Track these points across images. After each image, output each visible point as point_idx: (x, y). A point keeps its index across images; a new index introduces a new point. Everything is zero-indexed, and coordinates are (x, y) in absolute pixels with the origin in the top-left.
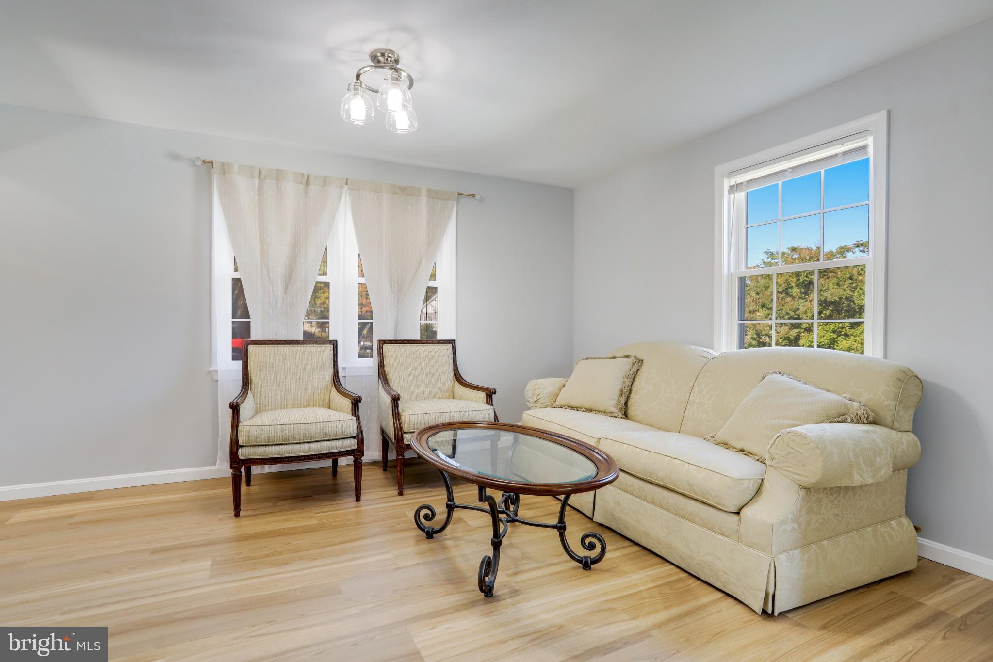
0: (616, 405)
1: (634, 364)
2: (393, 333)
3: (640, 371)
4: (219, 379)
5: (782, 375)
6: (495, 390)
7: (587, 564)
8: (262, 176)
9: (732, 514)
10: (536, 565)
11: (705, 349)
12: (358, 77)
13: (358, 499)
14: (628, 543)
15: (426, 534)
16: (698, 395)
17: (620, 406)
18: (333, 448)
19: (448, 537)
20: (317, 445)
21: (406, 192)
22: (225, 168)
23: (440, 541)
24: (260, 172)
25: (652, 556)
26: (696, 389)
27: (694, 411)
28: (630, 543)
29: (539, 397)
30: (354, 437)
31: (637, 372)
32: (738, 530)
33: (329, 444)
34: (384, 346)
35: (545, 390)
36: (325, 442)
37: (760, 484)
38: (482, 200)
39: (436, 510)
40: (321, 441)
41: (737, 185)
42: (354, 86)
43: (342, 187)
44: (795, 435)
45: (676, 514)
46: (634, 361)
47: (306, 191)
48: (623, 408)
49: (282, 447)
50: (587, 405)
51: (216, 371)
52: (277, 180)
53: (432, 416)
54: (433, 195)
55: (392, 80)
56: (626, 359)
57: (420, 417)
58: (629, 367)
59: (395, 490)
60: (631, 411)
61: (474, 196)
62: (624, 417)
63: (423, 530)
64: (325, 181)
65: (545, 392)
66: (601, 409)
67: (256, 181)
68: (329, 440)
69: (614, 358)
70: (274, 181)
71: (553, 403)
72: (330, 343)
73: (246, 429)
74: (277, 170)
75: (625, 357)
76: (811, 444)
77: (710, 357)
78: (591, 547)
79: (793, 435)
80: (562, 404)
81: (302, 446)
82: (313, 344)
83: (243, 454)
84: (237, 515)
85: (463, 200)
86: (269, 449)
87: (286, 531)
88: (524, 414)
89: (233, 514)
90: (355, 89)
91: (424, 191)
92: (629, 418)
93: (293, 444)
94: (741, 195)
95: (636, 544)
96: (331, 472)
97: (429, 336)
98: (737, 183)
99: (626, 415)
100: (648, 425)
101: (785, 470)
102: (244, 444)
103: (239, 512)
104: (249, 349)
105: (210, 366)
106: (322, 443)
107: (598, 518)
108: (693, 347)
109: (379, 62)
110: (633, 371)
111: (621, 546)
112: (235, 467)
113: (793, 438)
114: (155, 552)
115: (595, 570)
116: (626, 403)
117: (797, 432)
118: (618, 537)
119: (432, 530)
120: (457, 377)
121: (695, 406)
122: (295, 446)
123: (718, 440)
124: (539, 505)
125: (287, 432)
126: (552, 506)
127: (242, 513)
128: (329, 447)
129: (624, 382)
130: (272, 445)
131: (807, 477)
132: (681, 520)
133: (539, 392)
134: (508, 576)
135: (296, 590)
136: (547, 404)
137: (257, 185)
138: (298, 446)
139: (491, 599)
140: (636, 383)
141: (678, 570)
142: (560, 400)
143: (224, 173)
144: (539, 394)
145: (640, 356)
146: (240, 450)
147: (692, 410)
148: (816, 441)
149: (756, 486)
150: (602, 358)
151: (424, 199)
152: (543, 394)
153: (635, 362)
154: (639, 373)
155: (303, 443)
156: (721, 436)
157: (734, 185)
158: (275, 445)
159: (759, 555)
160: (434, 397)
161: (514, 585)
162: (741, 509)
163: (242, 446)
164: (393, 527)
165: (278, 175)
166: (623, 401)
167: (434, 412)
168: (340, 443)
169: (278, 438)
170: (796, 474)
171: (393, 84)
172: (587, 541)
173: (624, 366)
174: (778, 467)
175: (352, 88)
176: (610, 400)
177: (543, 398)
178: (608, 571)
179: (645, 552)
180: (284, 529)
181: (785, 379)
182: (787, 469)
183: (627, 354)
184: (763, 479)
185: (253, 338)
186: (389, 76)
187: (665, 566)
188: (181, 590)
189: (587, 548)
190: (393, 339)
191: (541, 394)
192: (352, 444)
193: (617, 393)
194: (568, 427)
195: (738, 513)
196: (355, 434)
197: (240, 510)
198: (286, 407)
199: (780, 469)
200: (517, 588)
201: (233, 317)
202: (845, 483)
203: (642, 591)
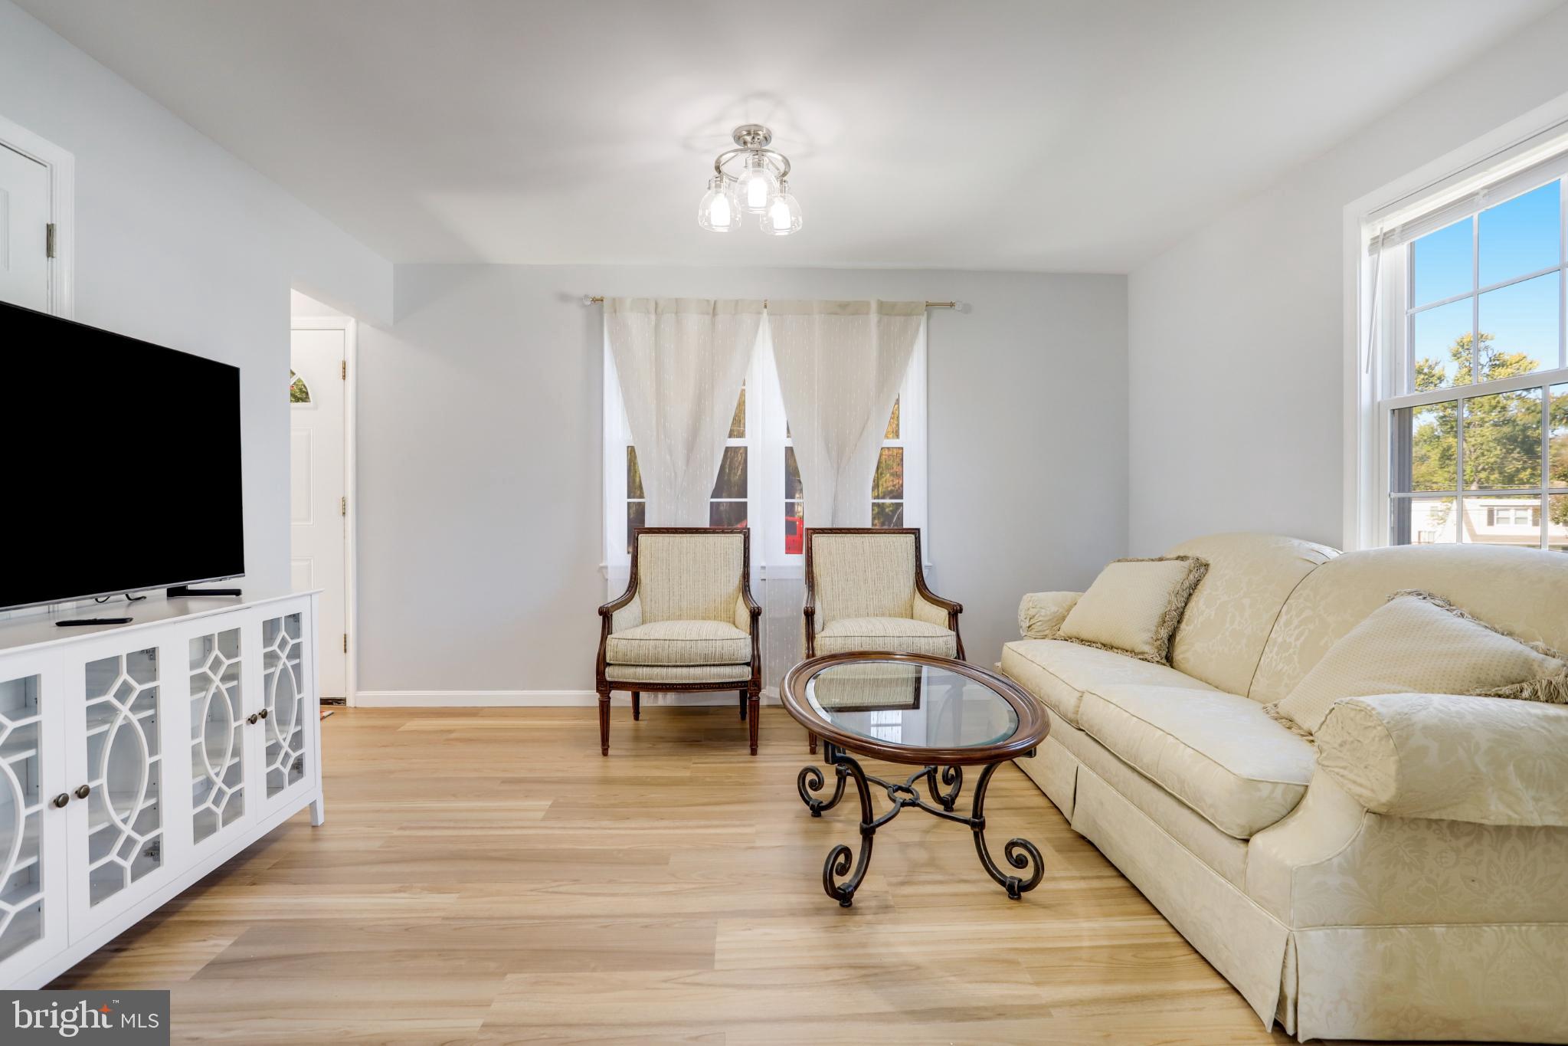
0: (1150, 640)
1: (1191, 571)
2: (830, 518)
3: (1202, 583)
4: (609, 579)
5: (1421, 597)
6: (960, 606)
7: (1016, 891)
8: (659, 310)
9: (1236, 841)
10: (940, 877)
11: (1316, 546)
12: (718, 169)
13: (754, 752)
14: (1110, 872)
15: (811, 809)
16: (1283, 628)
17: (1159, 642)
18: (719, 676)
19: (842, 818)
20: (698, 671)
21: (846, 310)
22: (616, 305)
23: (827, 822)
24: (656, 304)
25: (1139, 899)
26: (1283, 619)
27: (1272, 657)
28: (1114, 873)
29: (1032, 621)
30: (748, 664)
31: (1196, 585)
32: (1244, 872)
33: (714, 670)
34: (814, 536)
35: (1043, 610)
36: (708, 668)
37: (1300, 796)
38: (967, 309)
39: (825, 780)
40: (703, 665)
41: (1385, 234)
42: (716, 181)
43: (759, 313)
44: (1356, 710)
45: (1167, 831)
46: (1193, 565)
47: (713, 324)
48: (1165, 647)
49: (655, 669)
50: (1105, 639)
51: (606, 567)
52: (676, 313)
53: (857, 641)
54: (886, 309)
55: (753, 167)
56: (1178, 562)
57: (840, 641)
58: (1183, 576)
59: (805, 746)
60: (1179, 654)
61: (952, 305)
62: (1164, 661)
63: (807, 803)
64: (737, 305)
65: (1043, 614)
66: (1128, 647)
67: (653, 317)
68: (714, 665)
69: (1161, 559)
70: (673, 315)
71: (1054, 630)
72: (740, 533)
73: (615, 642)
74: (677, 300)
75: (1178, 558)
76: (1379, 728)
77: (1320, 559)
78: (1020, 863)
79: (1352, 709)
80: (1069, 635)
81: (679, 670)
82: (718, 533)
83: (611, 674)
84: (605, 753)
85: (937, 313)
86: (639, 670)
87: (649, 780)
88: (1005, 648)
89: (600, 751)
90: (716, 186)
91: (874, 306)
92: (1175, 664)
93: (668, 666)
94: (1399, 252)
95: (1123, 876)
96: (739, 713)
97: (888, 521)
98: (1385, 231)
99: (1169, 660)
100: (1201, 680)
101: (1338, 774)
102: (612, 662)
103: (607, 749)
104: (639, 539)
105: (602, 562)
106: (705, 669)
107: (1078, 825)
108: (1296, 542)
109: (745, 143)
110: (1187, 584)
111: (1095, 874)
112: (601, 690)
113: (1352, 714)
114: (505, 781)
115: (1028, 901)
116: (1171, 638)
117: (1360, 704)
118: (1101, 860)
119: (818, 805)
120: (920, 584)
121: (1276, 649)
122: (670, 669)
123: (1283, 713)
124: (1004, 793)
125: (660, 650)
126: (1023, 796)
127: (610, 752)
128: (714, 675)
129: (1169, 602)
130: (644, 666)
131: (1373, 790)
132: (1174, 842)
133: (1034, 614)
134: (890, 884)
135: (620, 851)
136: (1045, 633)
137: (653, 323)
138: (674, 670)
139: (845, 910)
140: (1192, 604)
141: (1170, 930)
142: (1067, 628)
143: (615, 312)
144: (1034, 616)
145: (1204, 556)
146: (607, 670)
147: (1271, 656)
148: (1388, 723)
149: (1291, 798)
150: (1143, 560)
151: (874, 317)
152: (1041, 615)
153: (1194, 568)
154: (1199, 587)
155: (681, 666)
156: (1286, 706)
157: (1378, 237)
158: (648, 666)
159: (1271, 923)
160: (882, 613)
161: (890, 898)
162: (1251, 835)
163: (610, 665)
164: (778, 794)
165: (678, 306)
166: (1164, 633)
167: (861, 634)
168: (727, 670)
169: (650, 657)
170: (1354, 782)
171: (754, 172)
172: (1017, 851)
173: (1173, 574)
174: (1328, 766)
175: (713, 185)
176: (1142, 633)
177: (1039, 624)
178: (1045, 907)
179: (1132, 891)
180: (647, 777)
181: (1428, 606)
182: (1342, 771)
183: (1182, 554)
184: (1307, 786)
185: (647, 525)
186: (750, 162)
187: (1154, 919)
188: (509, 828)
189: (1014, 863)
190: (829, 526)
191: (1036, 618)
192: (746, 674)
193: (1156, 620)
194: (1050, 670)
195: (1247, 841)
196: (749, 661)
197: (608, 746)
198: (680, 618)
199: (1330, 771)
200: (892, 903)
201: (629, 497)
202: (1467, 813)
203: (1081, 948)
